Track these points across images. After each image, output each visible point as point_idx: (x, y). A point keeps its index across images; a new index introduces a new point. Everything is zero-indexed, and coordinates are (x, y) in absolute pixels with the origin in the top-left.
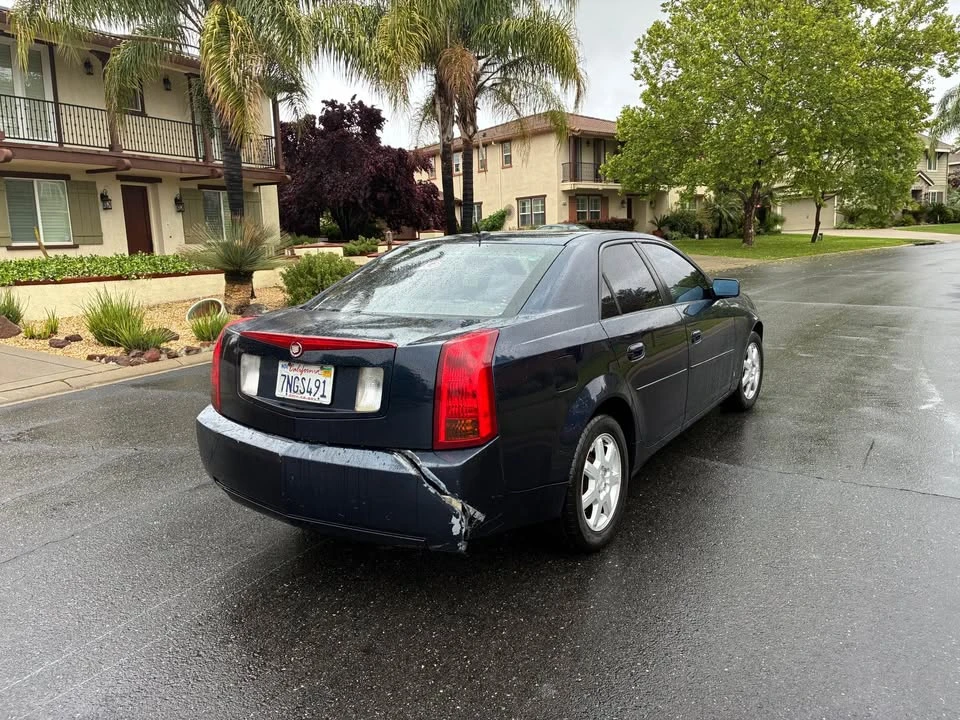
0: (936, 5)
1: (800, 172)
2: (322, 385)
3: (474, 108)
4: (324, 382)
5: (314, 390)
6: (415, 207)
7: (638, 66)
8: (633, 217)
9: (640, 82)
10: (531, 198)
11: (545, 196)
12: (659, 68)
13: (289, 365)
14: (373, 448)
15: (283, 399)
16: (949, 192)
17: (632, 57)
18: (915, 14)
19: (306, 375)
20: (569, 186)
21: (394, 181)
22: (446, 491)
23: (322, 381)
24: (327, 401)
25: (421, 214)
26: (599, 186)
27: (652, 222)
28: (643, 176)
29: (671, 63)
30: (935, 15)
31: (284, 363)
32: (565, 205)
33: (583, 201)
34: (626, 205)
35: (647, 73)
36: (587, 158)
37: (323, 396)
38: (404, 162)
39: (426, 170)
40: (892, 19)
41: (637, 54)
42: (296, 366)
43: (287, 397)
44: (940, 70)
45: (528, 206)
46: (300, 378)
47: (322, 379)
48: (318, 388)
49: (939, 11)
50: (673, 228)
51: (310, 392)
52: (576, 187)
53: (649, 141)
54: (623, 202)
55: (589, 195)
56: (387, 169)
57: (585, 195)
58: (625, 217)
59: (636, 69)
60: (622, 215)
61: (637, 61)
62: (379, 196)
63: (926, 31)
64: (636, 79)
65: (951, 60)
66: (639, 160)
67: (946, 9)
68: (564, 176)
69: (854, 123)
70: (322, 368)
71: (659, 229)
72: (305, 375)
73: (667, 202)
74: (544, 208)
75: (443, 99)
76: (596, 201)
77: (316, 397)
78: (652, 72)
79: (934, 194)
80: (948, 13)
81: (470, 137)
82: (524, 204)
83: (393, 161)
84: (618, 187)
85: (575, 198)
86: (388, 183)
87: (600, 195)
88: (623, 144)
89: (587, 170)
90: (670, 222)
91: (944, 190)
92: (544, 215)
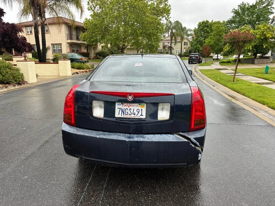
0: (165, 1)
1: (134, 42)
2: (140, 111)
3: (44, 12)
4: (142, 110)
5: (136, 113)
6: (19, 44)
7: (89, 6)
8: (88, 52)
9: (90, 11)
10: (56, 44)
11: (61, 44)
12: (95, 8)
13: (122, 104)
14: (166, 133)
15: (120, 118)
16: (163, 50)
17: (87, 3)
18: (161, 3)
19: (132, 108)
20: (69, 41)
21: (11, 35)
22: (199, 145)
23: (140, 110)
24: (144, 117)
25: (21, 47)
26: (79, 42)
27: (94, 53)
28: (93, 40)
29: (98, 6)
30: (165, 4)
31: (119, 103)
32: (68, 47)
33: (73, 46)
34: (86, 48)
35: (91, 9)
36: (74, 33)
37: (142, 115)
38: (14, 28)
39: (21, 32)
40: (156, 4)
41: (89, 3)
42: (126, 104)
43: (122, 117)
44: (165, 18)
45: (55, 46)
46: (129, 109)
47: (140, 109)
48: (139, 112)
49: (167, 3)
50: (100, 56)
51: (135, 114)
52: (72, 42)
53: (94, 30)
54: (85, 47)
55: (75, 45)
56: (8, 31)
57: (74, 44)
58: (86, 52)
59: (88, 7)
60: (85, 51)
61: (89, 5)
62: (5, 40)
63: (163, 8)
64: (88, 10)
65: (168, 16)
66: (91, 35)
67: (168, 2)
68: (67, 38)
69: (149, 30)
70: (140, 104)
71: (96, 56)
72: (130, 108)
73: (98, 48)
74: (61, 47)
75: (34, 8)
76: (77, 46)
77: (138, 116)
78: (93, 8)
79: (160, 50)
80: (168, 4)
81: (44, 22)
82: (54, 46)
83: (10, 28)
84: (85, 42)
85: (71, 45)
86: (8, 35)
87: (79, 45)
88: (86, 30)
89: (74, 37)
90: (99, 54)
91: (162, 49)
92: (61, 50)
